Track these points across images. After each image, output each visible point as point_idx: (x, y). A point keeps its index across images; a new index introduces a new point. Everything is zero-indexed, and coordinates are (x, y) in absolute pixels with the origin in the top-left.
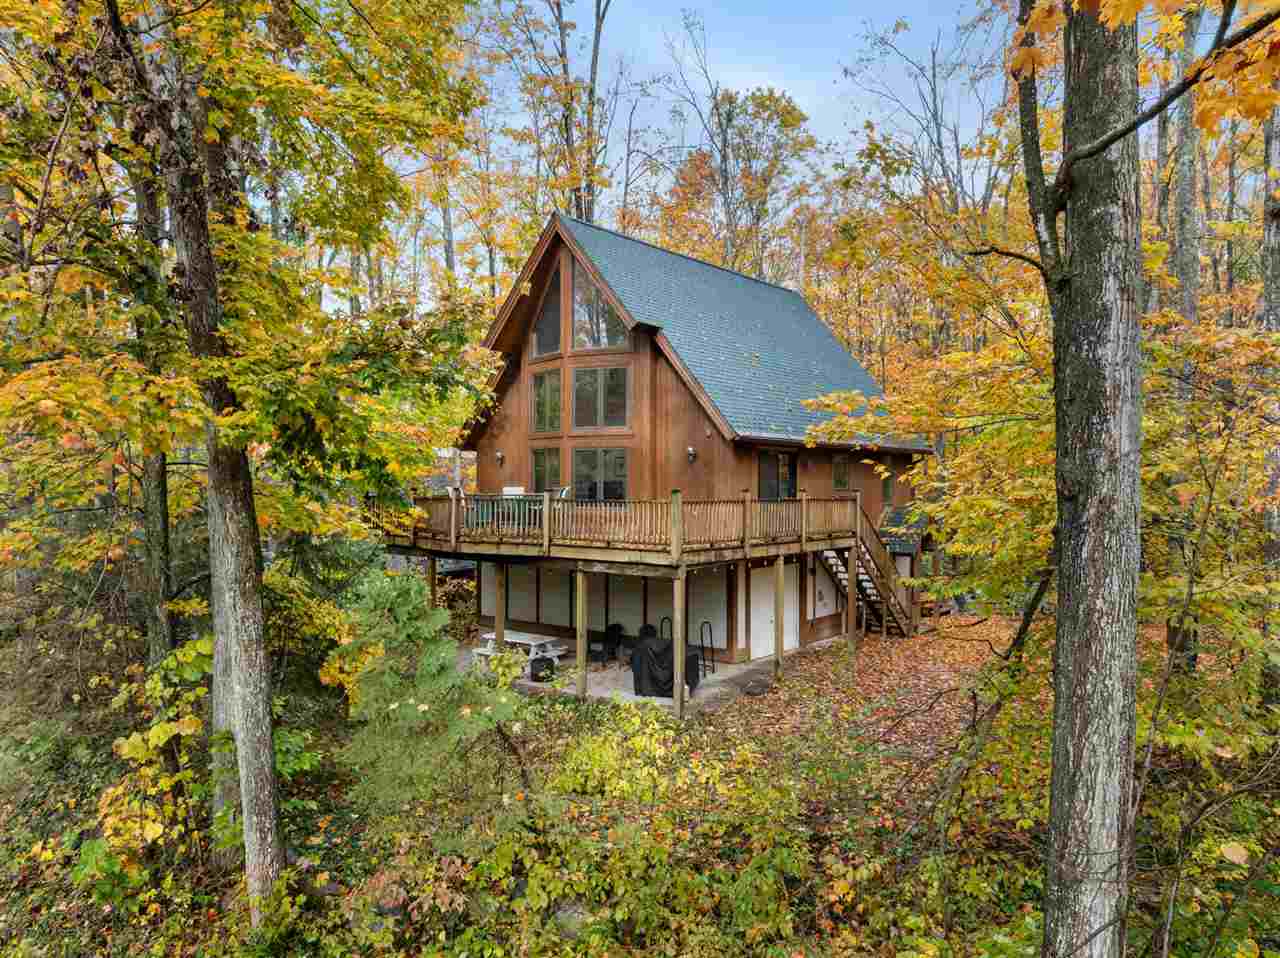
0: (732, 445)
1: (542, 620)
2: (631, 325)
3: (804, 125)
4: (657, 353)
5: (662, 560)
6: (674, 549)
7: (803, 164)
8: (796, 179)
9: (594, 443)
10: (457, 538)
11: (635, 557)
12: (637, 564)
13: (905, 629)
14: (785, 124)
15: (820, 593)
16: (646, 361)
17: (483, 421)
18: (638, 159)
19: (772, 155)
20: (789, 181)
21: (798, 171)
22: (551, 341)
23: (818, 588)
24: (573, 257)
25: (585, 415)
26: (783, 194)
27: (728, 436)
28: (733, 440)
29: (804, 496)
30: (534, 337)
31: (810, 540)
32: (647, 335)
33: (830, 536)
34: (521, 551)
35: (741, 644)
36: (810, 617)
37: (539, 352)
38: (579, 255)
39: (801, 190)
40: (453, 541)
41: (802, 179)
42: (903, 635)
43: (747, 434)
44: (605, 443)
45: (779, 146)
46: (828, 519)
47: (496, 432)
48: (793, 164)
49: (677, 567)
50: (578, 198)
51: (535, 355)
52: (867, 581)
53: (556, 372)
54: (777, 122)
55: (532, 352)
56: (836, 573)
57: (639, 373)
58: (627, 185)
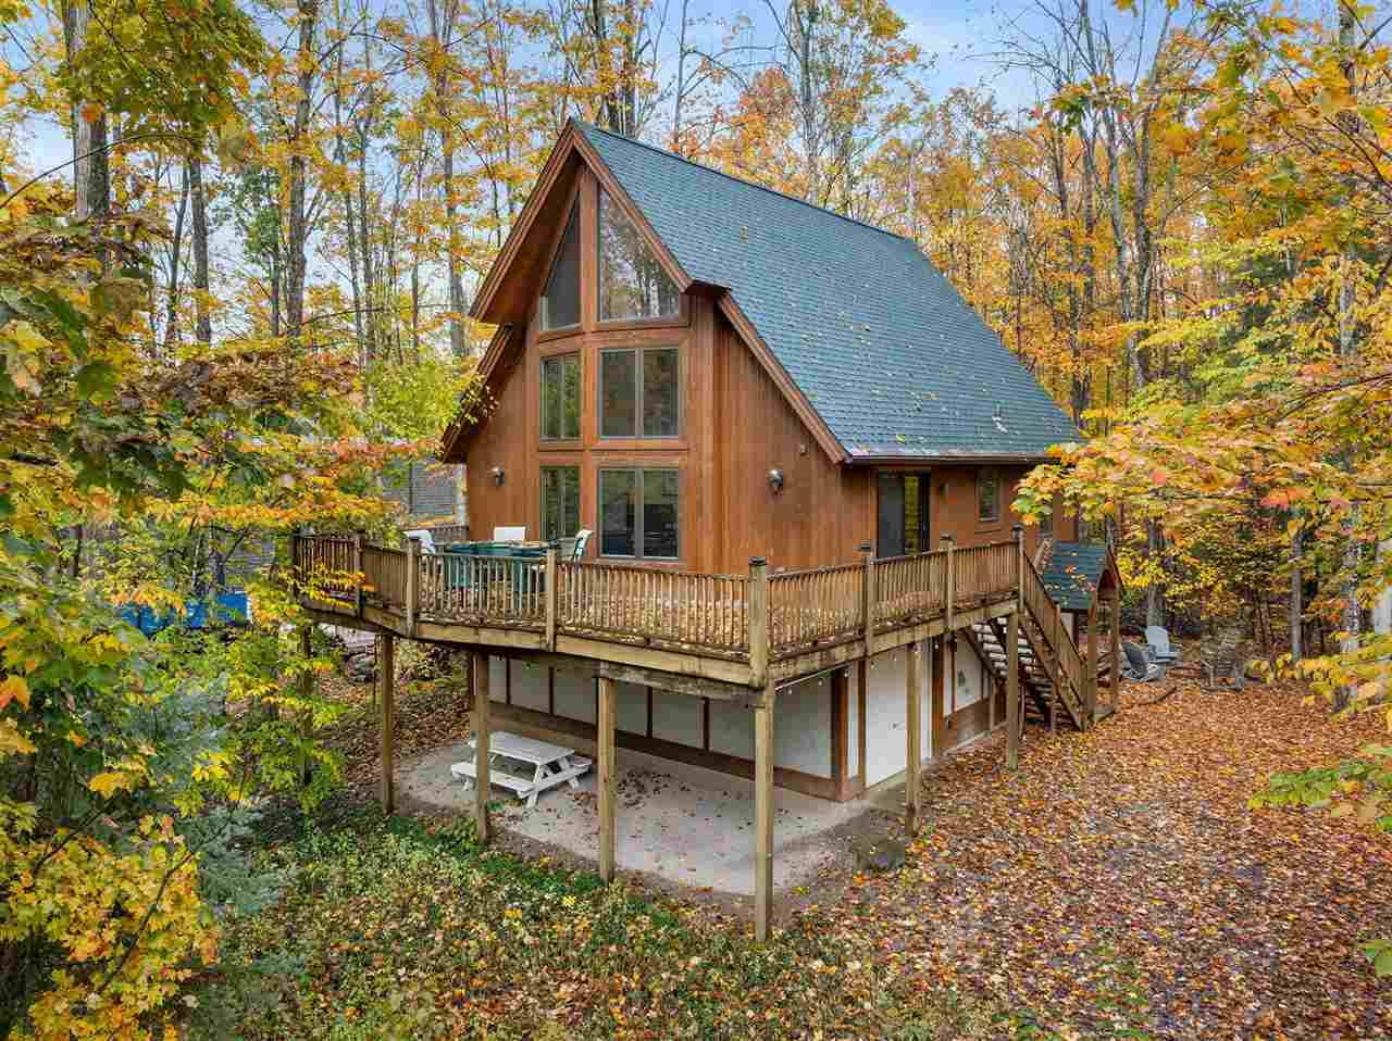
0: (839, 468)
1: (557, 712)
2: (683, 285)
3: (902, 34)
4: (724, 327)
5: (734, 675)
6: (756, 657)
7: (901, 83)
8: (894, 100)
9: (630, 460)
10: (416, 615)
11: (689, 665)
12: (694, 677)
13: (1078, 720)
14: (878, 31)
15: (961, 674)
16: (707, 337)
17: (474, 420)
18: (693, 61)
19: (861, 71)
20: (884, 103)
21: (895, 92)
22: (569, 309)
23: (957, 670)
24: (599, 186)
25: (616, 418)
26: (875, 121)
27: (836, 457)
28: (842, 463)
29: (951, 547)
30: (543, 303)
31: (957, 611)
32: (708, 300)
33: (983, 601)
34: (513, 640)
35: (852, 769)
36: (947, 711)
37: (552, 323)
38: (606, 180)
39: (899, 116)
40: (410, 621)
41: (900, 101)
42: (1076, 729)
43: (865, 452)
44: (647, 462)
45: (869, 59)
46: (981, 575)
47: (492, 436)
48: (888, 83)
49: (760, 689)
50: (612, 110)
51: (545, 328)
52: (1027, 655)
53: (576, 353)
54: (867, 30)
55: (543, 325)
56: (982, 644)
57: (697, 358)
58: (680, 98)
